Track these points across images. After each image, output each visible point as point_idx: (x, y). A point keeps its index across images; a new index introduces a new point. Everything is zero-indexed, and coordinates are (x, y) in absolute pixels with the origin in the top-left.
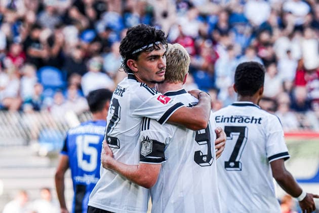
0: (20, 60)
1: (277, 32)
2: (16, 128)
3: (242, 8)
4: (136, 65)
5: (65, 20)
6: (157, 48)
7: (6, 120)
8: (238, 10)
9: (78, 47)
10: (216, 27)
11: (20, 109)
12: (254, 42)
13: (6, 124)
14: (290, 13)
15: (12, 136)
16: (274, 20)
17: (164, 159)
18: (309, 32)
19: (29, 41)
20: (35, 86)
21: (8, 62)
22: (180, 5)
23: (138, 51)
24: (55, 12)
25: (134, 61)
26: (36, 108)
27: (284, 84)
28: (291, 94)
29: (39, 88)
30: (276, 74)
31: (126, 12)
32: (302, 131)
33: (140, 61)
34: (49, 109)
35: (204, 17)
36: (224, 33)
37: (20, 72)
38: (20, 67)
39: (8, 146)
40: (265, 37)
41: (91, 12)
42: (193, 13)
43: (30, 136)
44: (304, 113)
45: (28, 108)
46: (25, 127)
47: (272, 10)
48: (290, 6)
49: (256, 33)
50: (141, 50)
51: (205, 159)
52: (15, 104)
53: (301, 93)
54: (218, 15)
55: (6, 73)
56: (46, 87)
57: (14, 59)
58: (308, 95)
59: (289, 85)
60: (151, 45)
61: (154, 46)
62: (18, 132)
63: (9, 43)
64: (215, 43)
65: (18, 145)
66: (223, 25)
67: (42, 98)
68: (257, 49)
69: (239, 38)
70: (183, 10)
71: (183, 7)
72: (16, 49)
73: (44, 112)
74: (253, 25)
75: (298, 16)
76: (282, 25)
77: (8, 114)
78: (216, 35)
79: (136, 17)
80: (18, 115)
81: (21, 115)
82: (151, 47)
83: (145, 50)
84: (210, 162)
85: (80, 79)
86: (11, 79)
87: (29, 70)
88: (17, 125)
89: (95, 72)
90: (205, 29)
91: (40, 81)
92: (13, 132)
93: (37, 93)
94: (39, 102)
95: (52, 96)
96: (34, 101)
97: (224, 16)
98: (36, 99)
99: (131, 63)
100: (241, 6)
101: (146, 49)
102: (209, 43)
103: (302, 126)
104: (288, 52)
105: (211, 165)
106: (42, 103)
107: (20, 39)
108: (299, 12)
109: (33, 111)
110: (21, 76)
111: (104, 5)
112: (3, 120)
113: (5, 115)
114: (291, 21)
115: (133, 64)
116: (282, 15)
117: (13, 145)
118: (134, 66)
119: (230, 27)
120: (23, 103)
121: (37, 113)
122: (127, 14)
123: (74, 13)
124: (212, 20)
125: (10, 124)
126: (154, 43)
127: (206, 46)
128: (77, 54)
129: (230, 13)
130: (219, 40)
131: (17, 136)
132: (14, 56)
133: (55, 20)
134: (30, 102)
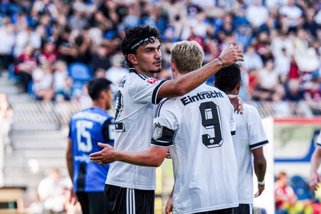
0: (53, 57)
1: (274, 33)
2: (49, 115)
3: (244, 12)
4: (135, 59)
5: (92, 22)
6: (152, 41)
7: (41, 108)
8: (240, 14)
9: (103, 46)
10: (221, 28)
11: (53, 99)
12: (254, 41)
13: (41, 112)
14: (285, 16)
15: (46, 122)
16: (271, 23)
17: (171, 143)
18: (302, 33)
19: (61, 41)
20: (66, 79)
21: (43, 59)
22: (191, 10)
23: (136, 45)
24: (83, 16)
25: (133, 55)
26: (67, 98)
27: (280, 77)
28: (286, 86)
29: (70, 81)
30: (273, 68)
31: (144, 15)
32: (295, 118)
33: (138, 55)
34: (78, 99)
35: (211, 20)
36: (229, 34)
37: (53, 67)
38: (53, 63)
39: (43, 131)
40: (263, 36)
41: (114, 16)
42: (201, 16)
43: (62, 122)
44: (297, 103)
45: (60, 98)
46: (58, 115)
47: (270, 14)
48: (285, 10)
49: (256, 33)
50: (138, 44)
51: (212, 141)
52: (49, 95)
53: (294, 84)
54: (223, 18)
55: (41, 68)
56: (75, 80)
57: (48, 56)
58: (301, 86)
59: (284, 78)
60: (147, 39)
61: (149, 40)
62: (51, 119)
63: (44, 42)
64: (220, 42)
65: (52, 130)
66: (228, 27)
67: (72, 89)
68: (257, 47)
69: (242, 37)
70: (193, 14)
71: (193, 11)
72: (50, 48)
73: (74, 101)
74: (253, 27)
75: (291, 19)
76: (278, 26)
77: (42, 103)
78: (222, 36)
79: (153, 20)
80: (52, 104)
81: (54, 104)
82: (146, 41)
83: (141, 44)
84: (220, 144)
85: (105, 73)
86: (45, 73)
87: (61, 65)
88: (50, 113)
89: (118, 67)
90: (212, 30)
91: (70, 75)
92: (47, 119)
93: (68, 85)
94: (70, 93)
95: (81, 88)
96: (65, 92)
97: (228, 19)
98: (67, 90)
99: (131, 57)
100: (243, 10)
101: (143, 42)
102: (215, 41)
103: (295, 113)
104: (284, 50)
105: (220, 146)
106: (72, 94)
107: (52, 39)
108: (293, 15)
109: (64, 101)
110: (53, 71)
111: (125, 9)
112: (38, 108)
113: (41, 104)
114: (286, 23)
115: (133, 58)
116: (278, 18)
117: (47, 130)
118: (134, 60)
119: (234, 28)
120: (55, 94)
121: (68, 102)
122: (144, 17)
123: (100, 17)
124: (218, 22)
125: (45, 112)
126: (149, 38)
127: (213, 44)
128: (102, 52)
129: (233, 16)
130: (224, 39)
131: (51, 122)
132: (48, 54)
133: (82, 23)
134: (62, 93)
